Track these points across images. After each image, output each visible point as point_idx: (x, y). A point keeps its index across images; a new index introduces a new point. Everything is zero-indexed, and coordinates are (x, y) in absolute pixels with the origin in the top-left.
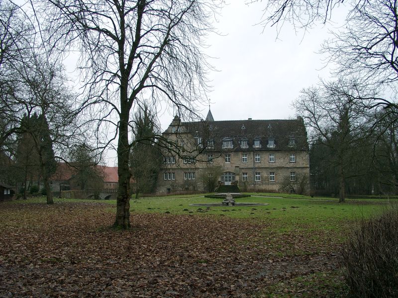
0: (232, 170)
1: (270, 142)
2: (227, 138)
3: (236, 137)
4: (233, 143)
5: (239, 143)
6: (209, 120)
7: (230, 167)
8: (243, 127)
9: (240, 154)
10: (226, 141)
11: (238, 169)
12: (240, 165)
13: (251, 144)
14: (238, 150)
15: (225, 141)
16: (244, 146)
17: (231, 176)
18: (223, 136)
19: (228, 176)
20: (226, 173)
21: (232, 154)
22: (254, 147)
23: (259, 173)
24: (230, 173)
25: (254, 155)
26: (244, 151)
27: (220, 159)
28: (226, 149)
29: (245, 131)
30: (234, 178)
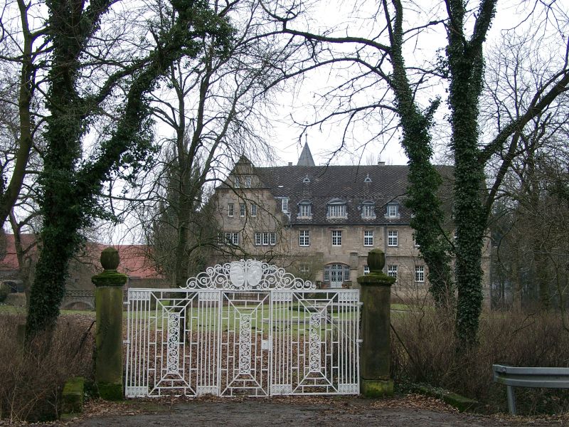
0: (345, 259)
2: (337, 199)
3: (353, 197)
4: (348, 210)
5: (359, 208)
6: (304, 164)
7: (341, 253)
8: (368, 180)
9: (360, 230)
10: (334, 205)
11: (355, 258)
12: (358, 250)
13: (380, 211)
14: (354, 222)
15: (332, 205)
16: (368, 215)
17: (343, 270)
18: (330, 196)
19: (337, 270)
20: (334, 265)
21: (345, 230)
22: (387, 217)
23: (395, 267)
24: (340, 265)
25: (385, 232)
26: (367, 225)
27: (322, 238)
28: (334, 220)
29: (372, 187)
30: (347, 274)
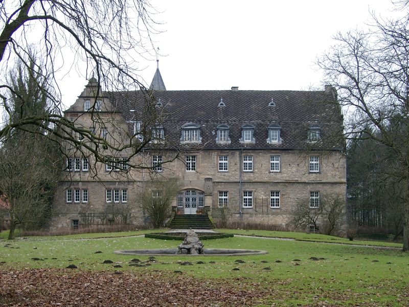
0: (200, 185)
1: (271, 133)
2: (191, 123)
3: (207, 122)
4: (202, 134)
5: (213, 133)
6: (156, 88)
7: (195, 179)
8: (222, 104)
9: (214, 155)
10: (188, 130)
11: (210, 183)
12: (214, 175)
13: (235, 136)
14: (210, 147)
15: (186, 130)
16: (223, 139)
17: (197, 196)
18: (182, 120)
19: (191, 196)
20: (188, 190)
21: (200, 155)
22: (242, 142)
23: (250, 193)
24: (194, 191)
25: (240, 157)
26: (221, 150)
27: (176, 163)
28: (188, 144)
29: (226, 112)
30: (202, 200)
